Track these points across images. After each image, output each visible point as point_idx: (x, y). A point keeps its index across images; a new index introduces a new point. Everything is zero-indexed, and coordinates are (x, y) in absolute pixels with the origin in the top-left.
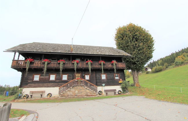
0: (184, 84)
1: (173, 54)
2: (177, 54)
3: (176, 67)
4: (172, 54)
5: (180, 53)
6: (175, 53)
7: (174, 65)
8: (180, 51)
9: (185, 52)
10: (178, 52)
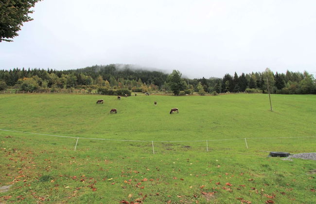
0: (35, 126)
1: (16, 71)
2: (25, 74)
3: (22, 93)
4: (14, 69)
5: (29, 73)
6: (21, 70)
7: (18, 89)
8: (31, 70)
9: (38, 75)
10: (27, 70)
